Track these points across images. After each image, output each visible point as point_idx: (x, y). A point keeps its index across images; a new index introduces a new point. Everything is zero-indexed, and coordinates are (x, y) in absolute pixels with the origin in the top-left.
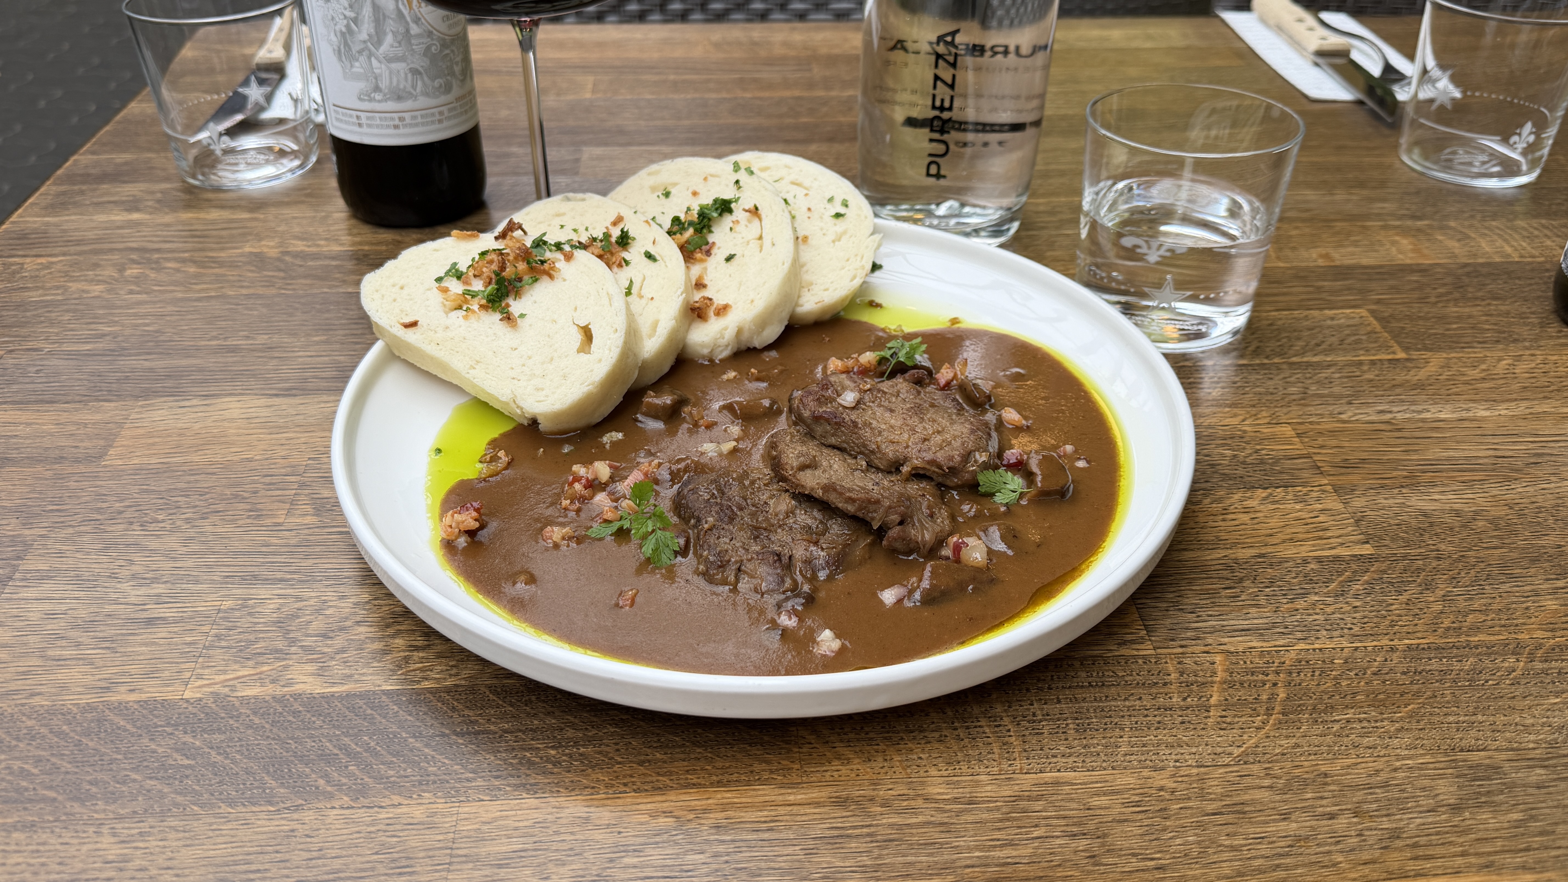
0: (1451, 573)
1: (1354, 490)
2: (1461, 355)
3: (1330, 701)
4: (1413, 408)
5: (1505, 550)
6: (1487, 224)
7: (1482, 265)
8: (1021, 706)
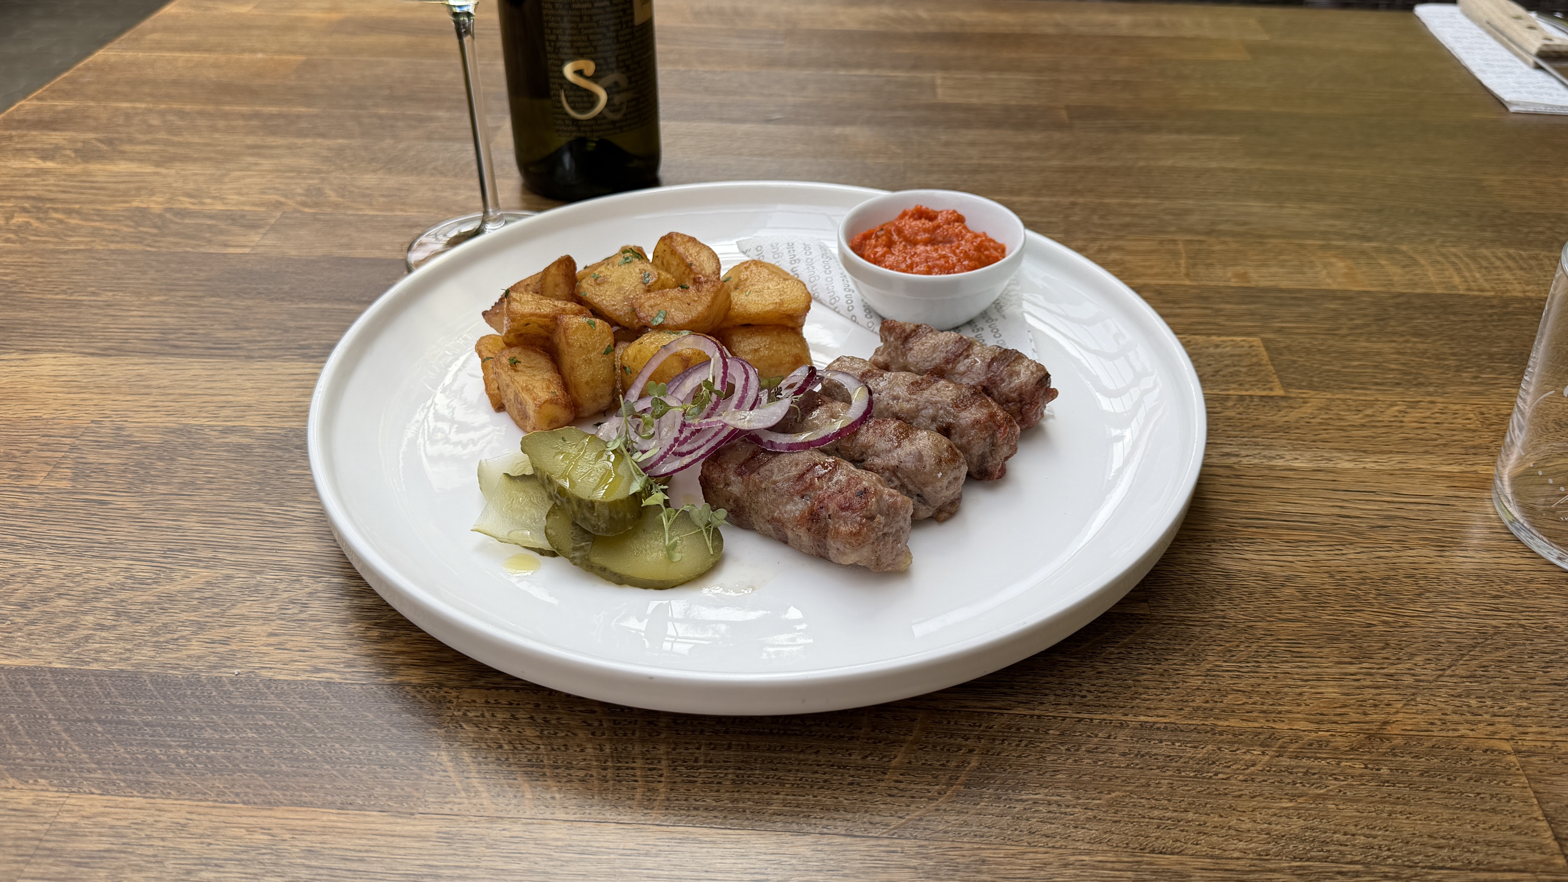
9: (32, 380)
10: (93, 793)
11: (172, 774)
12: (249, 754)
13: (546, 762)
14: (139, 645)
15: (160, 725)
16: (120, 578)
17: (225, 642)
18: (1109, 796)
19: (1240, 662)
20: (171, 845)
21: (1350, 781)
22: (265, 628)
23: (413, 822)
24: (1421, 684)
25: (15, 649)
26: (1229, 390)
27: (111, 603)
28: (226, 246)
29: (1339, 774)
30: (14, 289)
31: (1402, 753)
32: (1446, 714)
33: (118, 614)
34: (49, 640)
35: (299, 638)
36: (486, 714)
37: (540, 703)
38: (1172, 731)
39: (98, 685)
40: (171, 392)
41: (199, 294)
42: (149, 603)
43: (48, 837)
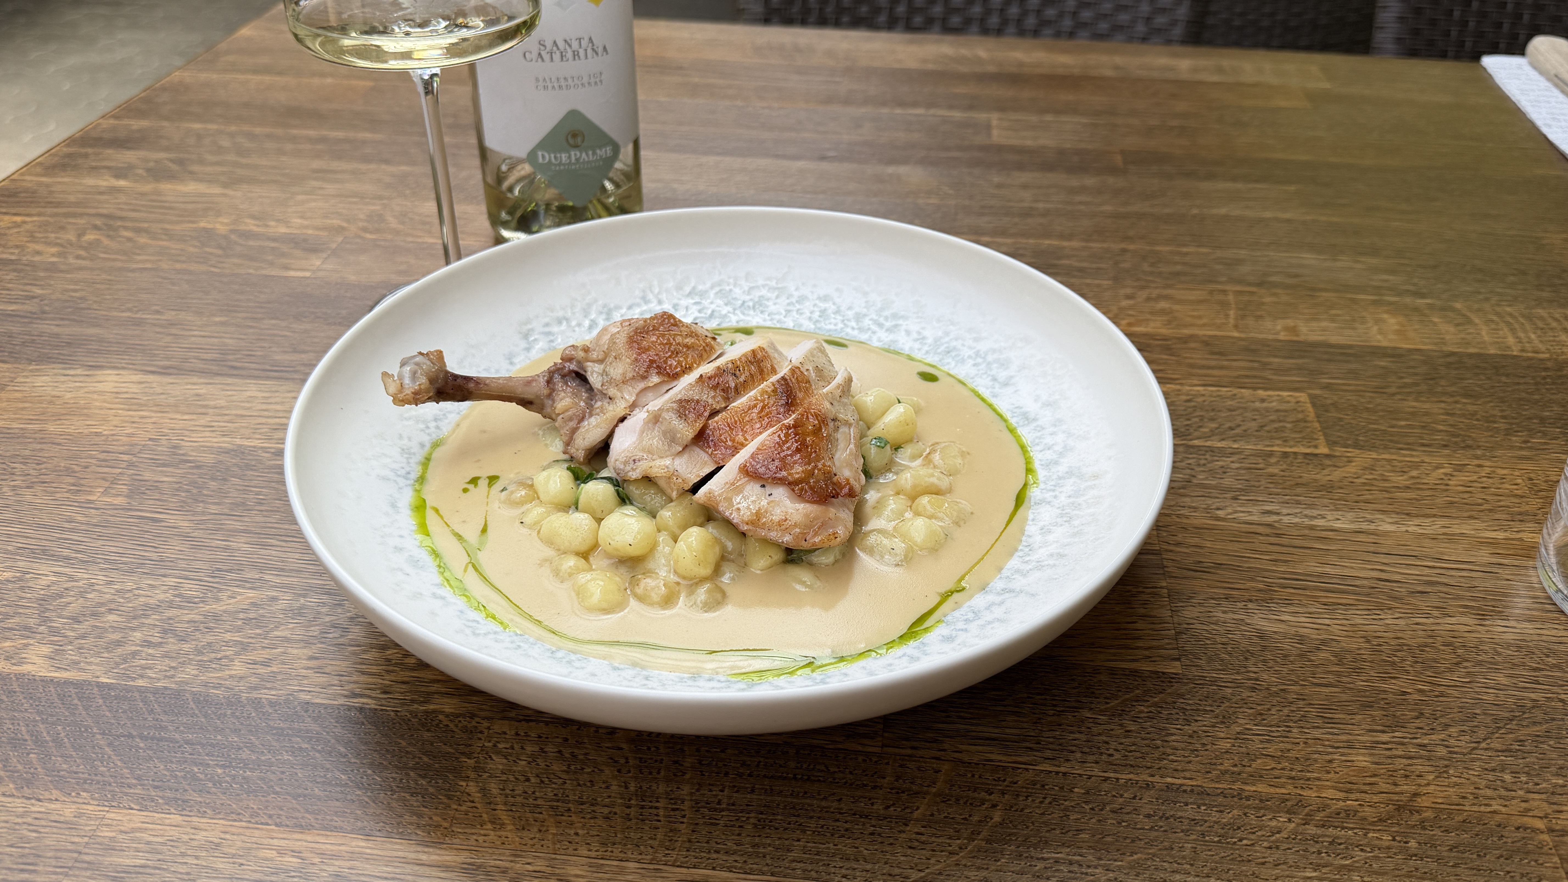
0: (1259, 708)
1: (1192, 598)
2: (1394, 457)
3: (1048, 835)
4: (1307, 512)
5: (1337, 690)
6: (1499, 309)
7: (1471, 355)
8: (711, 791)
9: (95, 396)
10: (132, 809)
11: (208, 792)
12: (283, 776)
13: (571, 798)
14: (183, 663)
15: (200, 744)
16: (169, 596)
17: (266, 664)
18: (1131, 858)
19: (1271, 726)
20: (204, 864)
21: (1376, 852)
22: (305, 651)
23: (438, 852)
24: (1455, 756)
25: (65, 662)
26: (1272, 446)
27: (158, 620)
28: (287, 268)
29: (1365, 845)
30: (82, 306)
31: (1431, 826)
32: (1479, 789)
33: (165, 631)
34: (98, 654)
35: (338, 663)
36: (516, 746)
37: (569, 737)
38: (1198, 794)
39: (142, 701)
40: (227, 412)
41: (260, 316)
42: (195, 622)
43: (87, 850)
